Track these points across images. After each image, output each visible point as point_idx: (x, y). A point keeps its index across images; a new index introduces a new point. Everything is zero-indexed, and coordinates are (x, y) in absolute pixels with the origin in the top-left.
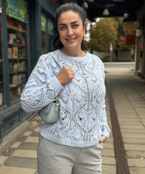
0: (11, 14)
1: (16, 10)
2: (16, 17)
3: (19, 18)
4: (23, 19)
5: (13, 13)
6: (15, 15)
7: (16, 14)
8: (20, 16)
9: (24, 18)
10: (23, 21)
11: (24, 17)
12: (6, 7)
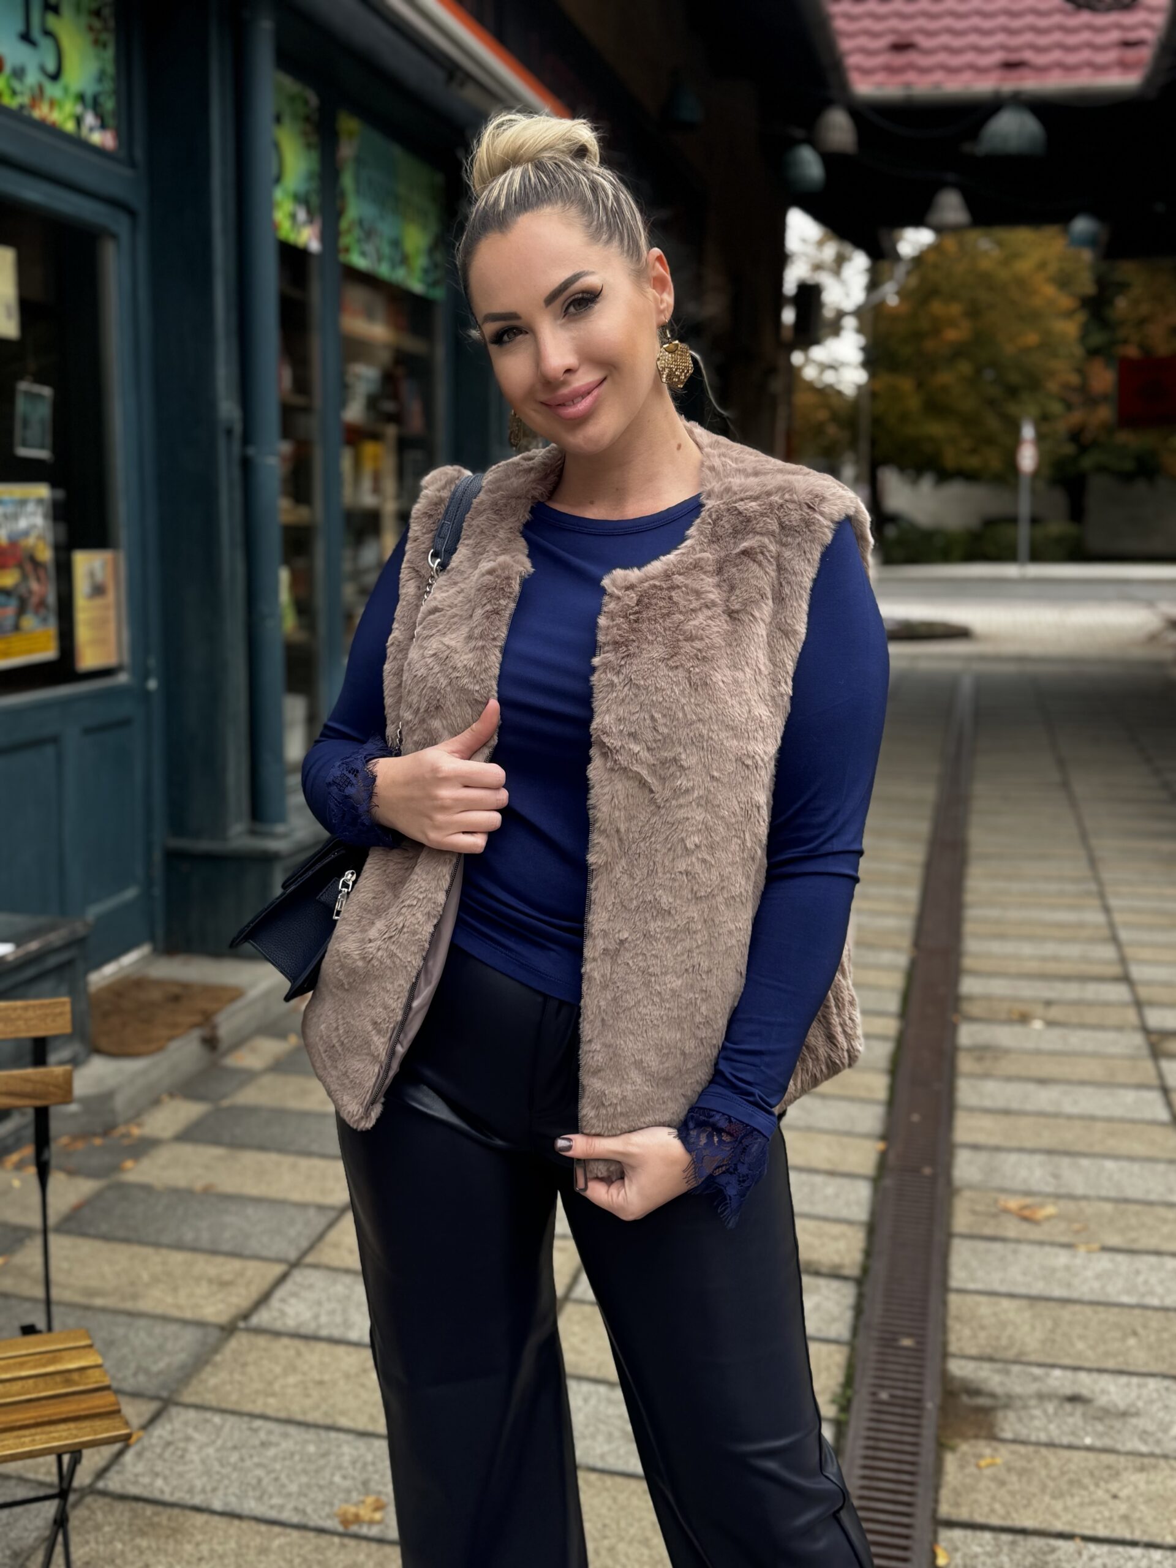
0: (363, 254)
1: (386, 228)
2: (384, 270)
3: (399, 276)
4: (418, 273)
5: (369, 248)
6: (380, 258)
7: (386, 250)
8: (404, 260)
9: (426, 271)
10: (417, 286)
11: (420, 262)
12: (339, 213)
